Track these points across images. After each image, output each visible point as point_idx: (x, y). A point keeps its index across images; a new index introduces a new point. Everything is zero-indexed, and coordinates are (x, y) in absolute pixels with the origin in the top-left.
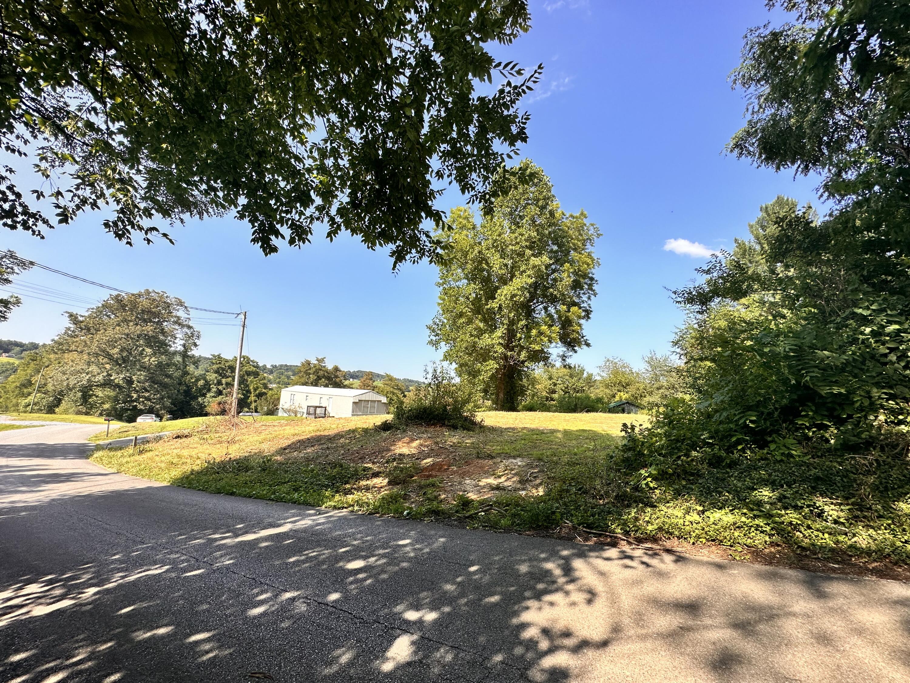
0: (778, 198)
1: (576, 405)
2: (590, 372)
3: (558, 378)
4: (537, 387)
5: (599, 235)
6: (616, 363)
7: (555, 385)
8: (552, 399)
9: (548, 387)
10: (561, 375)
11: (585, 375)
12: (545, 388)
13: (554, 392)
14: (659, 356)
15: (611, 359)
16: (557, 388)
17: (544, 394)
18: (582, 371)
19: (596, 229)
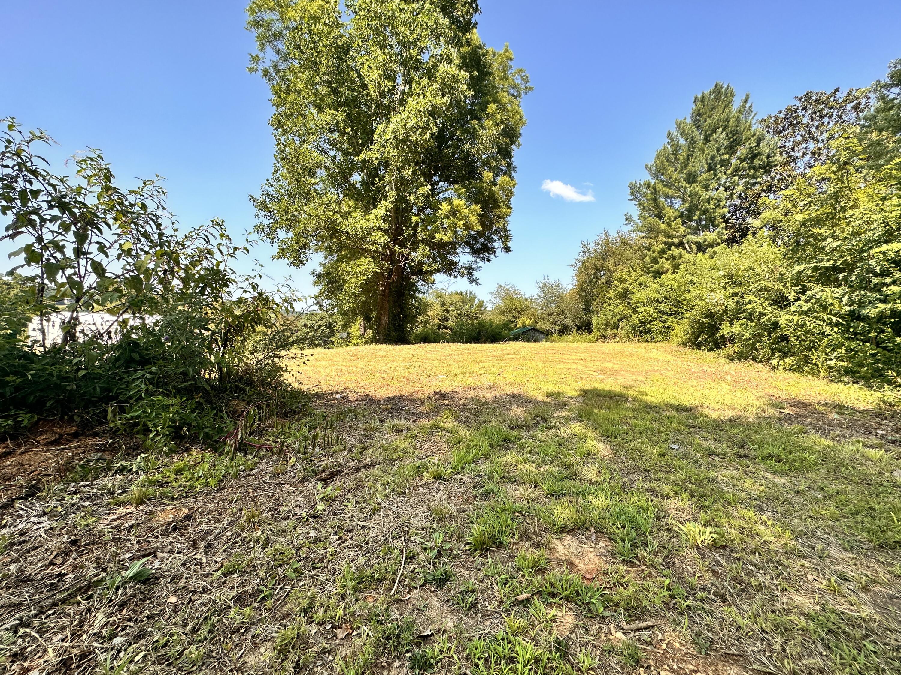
0: (716, 86)
1: (479, 333)
2: (481, 299)
3: (452, 304)
4: (429, 313)
5: (528, 89)
6: (507, 290)
7: (448, 312)
8: (445, 327)
9: (441, 313)
10: (454, 300)
11: (476, 302)
12: (438, 315)
13: (447, 319)
14: (551, 281)
15: (503, 285)
16: (450, 315)
17: (437, 321)
18: (474, 298)
19: (525, 80)
